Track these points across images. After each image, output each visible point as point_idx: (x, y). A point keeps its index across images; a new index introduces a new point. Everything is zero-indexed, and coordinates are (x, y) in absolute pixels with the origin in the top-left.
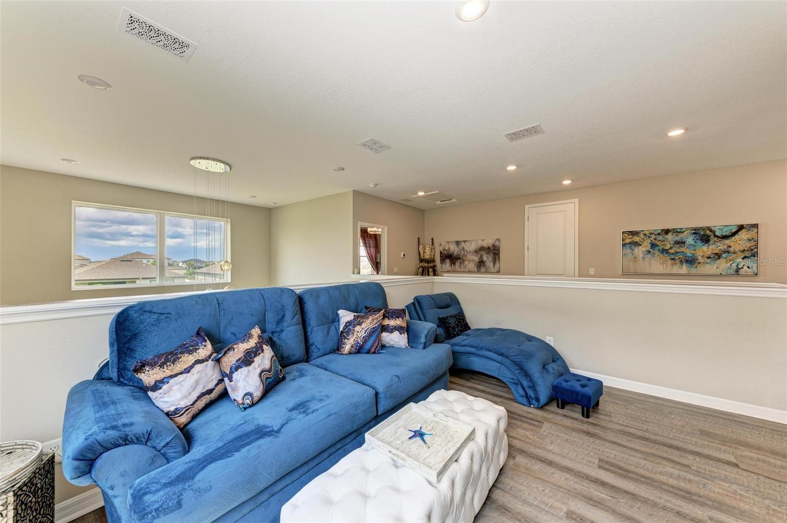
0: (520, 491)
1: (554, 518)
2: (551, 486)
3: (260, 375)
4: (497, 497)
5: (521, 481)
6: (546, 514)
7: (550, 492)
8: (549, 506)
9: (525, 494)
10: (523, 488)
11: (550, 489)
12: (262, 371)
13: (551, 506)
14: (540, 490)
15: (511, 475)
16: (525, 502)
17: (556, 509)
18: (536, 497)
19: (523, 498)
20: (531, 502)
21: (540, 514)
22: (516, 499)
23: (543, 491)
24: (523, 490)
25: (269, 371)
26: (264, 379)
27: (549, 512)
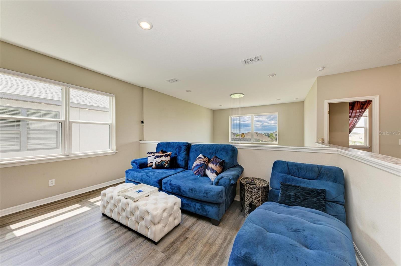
0: (139, 249)
1: (119, 258)
2: (137, 264)
3: (156, 162)
4: (139, 240)
5: (145, 251)
6: (123, 255)
7: (133, 262)
8: (126, 258)
9: (137, 250)
10: (140, 251)
11: (135, 262)
12: (157, 162)
13: (126, 259)
14: (136, 258)
15: (150, 247)
16: (132, 249)
17: (123, 260)
18: (133, 254)
19: (135, 249)
20: (132, 251)
21: (124, 253)
22: (136, 246)
23: (135, 259)
24: (139, 250)
25: (159, 163)
26: (156, 164)
27: (123, 257)
